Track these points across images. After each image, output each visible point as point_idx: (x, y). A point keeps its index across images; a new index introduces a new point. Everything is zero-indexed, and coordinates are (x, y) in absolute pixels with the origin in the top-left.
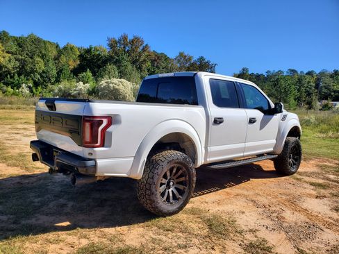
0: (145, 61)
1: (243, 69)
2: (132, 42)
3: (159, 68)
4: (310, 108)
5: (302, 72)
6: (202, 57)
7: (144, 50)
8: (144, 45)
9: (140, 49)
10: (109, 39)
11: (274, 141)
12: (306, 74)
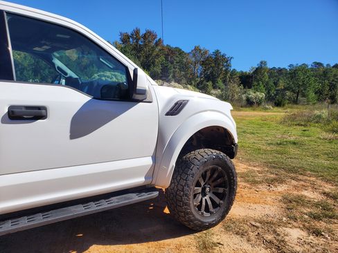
0: (157, 55)
1: (262, 63)
2: (145, 36)
3: (172, 63)
4: (332, 103)
5: (328, 65)
6: (218, 51)
7: (157, 44)
8: (157, 39)
9: (153, 44)
10: (121, 34)
11: (148, 161)
12: (333, 67)
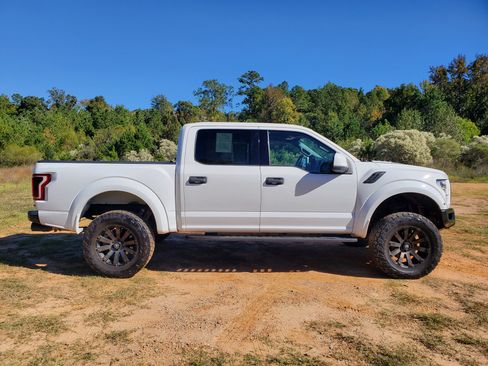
2: (474, 66)
10: (432, 70)
11: (349, 216)
